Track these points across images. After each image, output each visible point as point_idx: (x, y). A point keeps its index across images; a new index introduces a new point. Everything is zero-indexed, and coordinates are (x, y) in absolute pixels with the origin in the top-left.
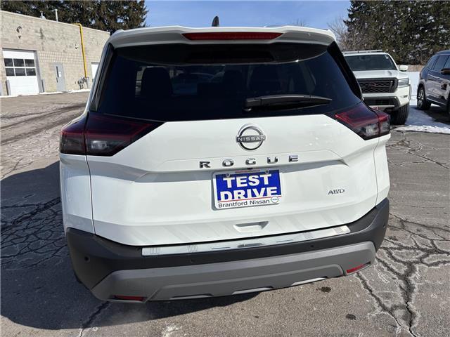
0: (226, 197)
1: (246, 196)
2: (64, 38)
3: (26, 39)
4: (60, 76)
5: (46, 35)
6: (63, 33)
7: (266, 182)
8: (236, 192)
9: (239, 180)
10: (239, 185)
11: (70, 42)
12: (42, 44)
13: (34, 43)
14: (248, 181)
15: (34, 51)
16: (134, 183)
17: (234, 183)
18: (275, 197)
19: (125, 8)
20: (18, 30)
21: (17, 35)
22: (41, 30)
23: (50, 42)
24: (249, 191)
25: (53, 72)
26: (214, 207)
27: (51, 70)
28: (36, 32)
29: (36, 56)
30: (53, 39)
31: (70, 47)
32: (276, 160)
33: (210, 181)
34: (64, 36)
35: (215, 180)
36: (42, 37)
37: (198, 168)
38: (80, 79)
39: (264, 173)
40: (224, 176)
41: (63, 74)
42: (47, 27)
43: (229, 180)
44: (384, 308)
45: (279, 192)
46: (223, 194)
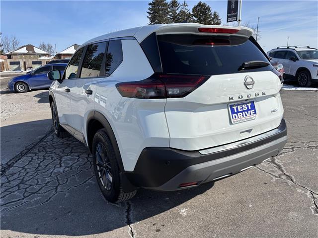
0: (235, 116)
1: (243, 116)
7: (250, 108)
8: (239, 114)
9: (239, 108)
10: (239, 110)
14: (243, 108)
16: (193, 113)
17: (237, 109)
18: (254, 115)
24: (244, 113)
26: (231, 123)
32: (258, 94)
33: (227, 109)
35: (229, 108)
37: (228, 101)
39: (248, 103)
40: (233, 106)
43: (235, 108)
44: (276, 177)
45: (255, 113)
46: (234, 115)
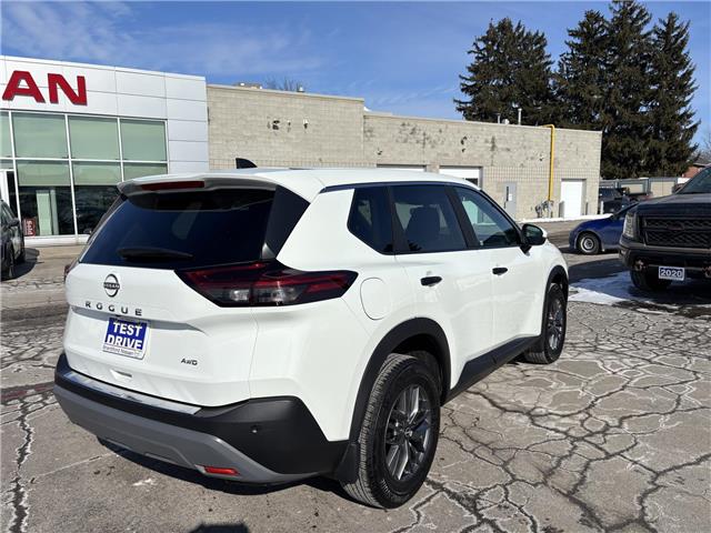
0: (111, 339)
1: (122, 343)
2: (525, 147)
3: (472, 152)
4: (510, 199)
5: (499, 145)
6: (524, 140)
7: (137, 334)
8: (117, 337)
9: (122, 328)
10: (121, 332)
11: (531, 153)
12: (492, 157)
13: (482, 156)
14: (127, 329)
15: (480, 168)
17: (119, 328)
18: (138, 351)
19: (652, 87)
20: (462, 142)
21: (461, 147)
22: (493, 139)
23: (504, 153)
24: (125, 339)
25: (500, 194)
27: (498, 191)
28: (487, 141)
29: (481, 174)
30: (508, 150)
31: (532, 158)
34: (525, 144)
35: (108, 323)
36: (493, 147)
38: (539, 203)
40: (114, 320)
41: (514, 198)
42: (503, 134)
43: (116, 325)
45: (141, 347)
